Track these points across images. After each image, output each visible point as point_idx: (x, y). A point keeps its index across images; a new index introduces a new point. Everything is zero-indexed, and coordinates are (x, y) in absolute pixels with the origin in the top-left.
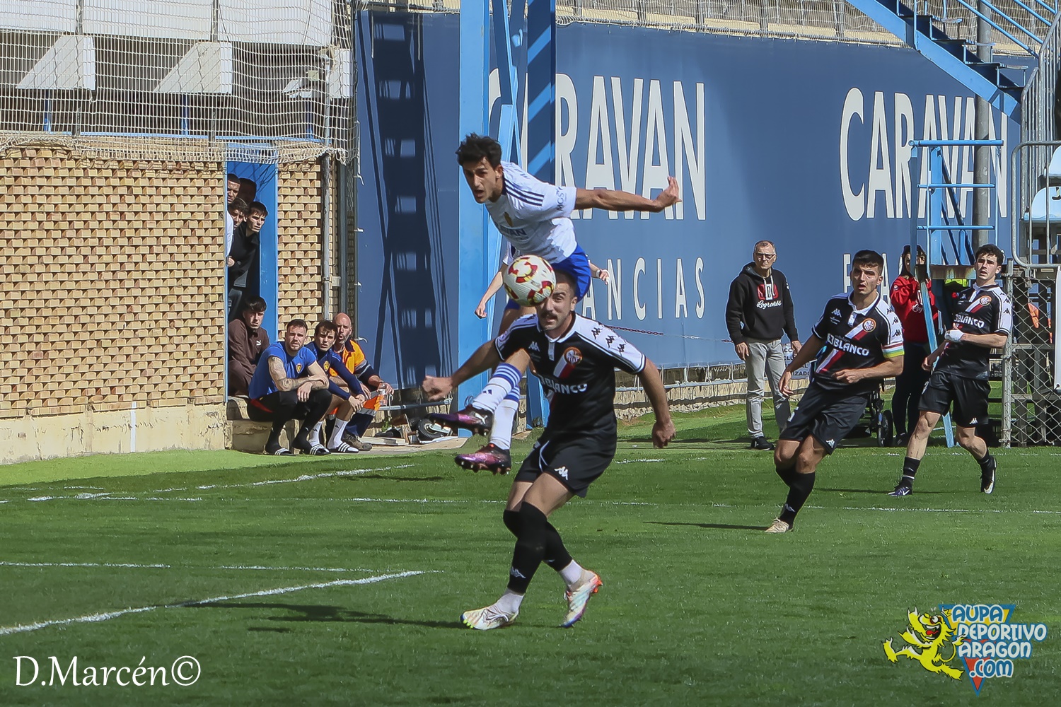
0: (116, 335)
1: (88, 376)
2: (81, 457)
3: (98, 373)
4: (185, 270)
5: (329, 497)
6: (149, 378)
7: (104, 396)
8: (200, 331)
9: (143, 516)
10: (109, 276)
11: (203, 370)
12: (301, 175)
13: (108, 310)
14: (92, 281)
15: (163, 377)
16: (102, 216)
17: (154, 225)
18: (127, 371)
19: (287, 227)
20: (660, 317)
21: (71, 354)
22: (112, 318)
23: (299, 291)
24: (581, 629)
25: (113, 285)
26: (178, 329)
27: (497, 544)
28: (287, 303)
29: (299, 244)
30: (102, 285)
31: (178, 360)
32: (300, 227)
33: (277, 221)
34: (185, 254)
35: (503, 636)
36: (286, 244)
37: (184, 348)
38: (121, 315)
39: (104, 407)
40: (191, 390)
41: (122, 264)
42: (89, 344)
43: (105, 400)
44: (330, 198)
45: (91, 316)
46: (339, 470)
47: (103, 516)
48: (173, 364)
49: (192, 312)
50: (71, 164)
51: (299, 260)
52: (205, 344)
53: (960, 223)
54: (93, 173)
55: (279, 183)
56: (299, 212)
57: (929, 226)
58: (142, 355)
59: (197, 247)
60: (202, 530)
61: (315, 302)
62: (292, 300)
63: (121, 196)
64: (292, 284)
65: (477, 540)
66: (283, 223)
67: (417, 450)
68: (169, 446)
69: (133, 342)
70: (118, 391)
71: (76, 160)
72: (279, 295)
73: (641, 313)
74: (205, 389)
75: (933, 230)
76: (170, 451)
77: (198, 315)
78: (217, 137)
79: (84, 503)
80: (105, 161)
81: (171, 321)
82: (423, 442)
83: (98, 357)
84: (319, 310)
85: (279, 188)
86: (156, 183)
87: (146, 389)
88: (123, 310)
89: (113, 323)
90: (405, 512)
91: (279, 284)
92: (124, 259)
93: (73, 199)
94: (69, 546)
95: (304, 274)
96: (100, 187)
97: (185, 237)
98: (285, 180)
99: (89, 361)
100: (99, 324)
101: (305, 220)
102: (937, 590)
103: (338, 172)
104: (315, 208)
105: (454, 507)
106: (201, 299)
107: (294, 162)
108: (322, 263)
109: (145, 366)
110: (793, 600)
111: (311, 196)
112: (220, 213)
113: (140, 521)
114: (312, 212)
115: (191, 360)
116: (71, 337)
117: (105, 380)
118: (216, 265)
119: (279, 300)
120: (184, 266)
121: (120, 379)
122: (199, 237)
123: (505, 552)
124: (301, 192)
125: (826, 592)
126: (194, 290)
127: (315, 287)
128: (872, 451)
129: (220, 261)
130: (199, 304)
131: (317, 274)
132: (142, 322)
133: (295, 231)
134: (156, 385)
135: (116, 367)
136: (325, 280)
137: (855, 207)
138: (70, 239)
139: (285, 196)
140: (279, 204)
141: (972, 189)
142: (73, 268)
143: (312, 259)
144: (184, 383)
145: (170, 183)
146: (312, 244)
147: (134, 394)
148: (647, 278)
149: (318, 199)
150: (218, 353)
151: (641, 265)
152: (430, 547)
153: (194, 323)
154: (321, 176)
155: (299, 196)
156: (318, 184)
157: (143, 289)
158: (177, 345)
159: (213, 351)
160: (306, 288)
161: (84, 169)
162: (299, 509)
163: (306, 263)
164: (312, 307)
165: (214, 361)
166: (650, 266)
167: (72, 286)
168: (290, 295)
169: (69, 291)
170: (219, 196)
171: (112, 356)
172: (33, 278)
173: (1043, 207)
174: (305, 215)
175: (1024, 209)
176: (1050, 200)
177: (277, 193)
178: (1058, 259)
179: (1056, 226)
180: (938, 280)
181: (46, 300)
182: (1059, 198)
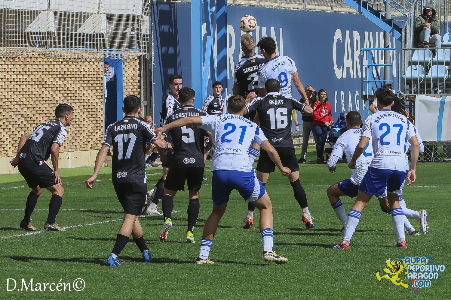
4: (89, 99)
6: (76, 140)
8: (95, 122)
9: (75, 191)
11: (96, 137)
12: (132, 63)
14: (54, 104)
15: (81, 139)
16: (57, 79)
17: (77, 83)
19: (127, 83)
26: (86, 121)
29: (131, 89)
31: (86, 133)
32: (132, 83)
33: (123, 80)
34: (89, 93)
36: (127, 89)
37: (89, 129)
40: (92, 144)
41: (65, 97)
44: (142, 72)
48: (85, 135)
49: (92, 115)
50: (46, 60)
52: (97, 127)
53: (379, 79)
54: (54, 63)
55: (124, 66)
56: (131, 77)
57: (368, 80)
58: (73, 131)
59: (93, 91)
60: (98, 196)
63: (65, 72)
66: (126, 81)
68: (83, 166)
71: (48, 58)
74: (97, 144)
75: (369, 82)
76: (84, 167)
77: (94, 116)
78: (100, 49)
80: (59, 59)
81: (84, 118)
85: (124, 68)
86: (78, 67)
87: (75, 144)
92: (66, 95)
93: (47, 73)
96: (57, 68)
97: (89, 87)
98: (126, 65)
101: (134, 80)
103: (146, 62)
104: (137, 75)
106: (95, 110)
107: (129, 59)
109: (74, 135)
111: (136, 71)
113: (75, 193)
114: (136, 77)
115: (92, 133)
118: (100, 97)
120: (89, 98)
122: (94, 87)
124: (132, 70)
126: (92, 107)
130: (94, 112)
133: (130, 84)
134: (78, 142)
137: (339, 74)
138: (46, 88)
139: (126, 71)
140: (124, 74)
141: (383, 67)
142: (47, 99)
144: (89, 142)
145: (83, 67)
146: (136, 89)
147: (70, 146)
149: (139, 72)
150: (102, 130)
153: (92, 119)
154: (139, 64)
155: (131, 71)
156: (138, 67)
158: (86, 128)
159: (99, 130)
161: (51, 62)
165: (100, 133)
167: (47, 105)
169: (45, 107)
170: (101, 71)
172: (32, 103)
173: (410, 73)
174: (134, 78)
175: (403, 74)
176: (413, 70)
177: (123, 70)
178: (416, 92)
179: (415, 80)
180: (371, 100)
181: (37, 111)
182: (416, 69)
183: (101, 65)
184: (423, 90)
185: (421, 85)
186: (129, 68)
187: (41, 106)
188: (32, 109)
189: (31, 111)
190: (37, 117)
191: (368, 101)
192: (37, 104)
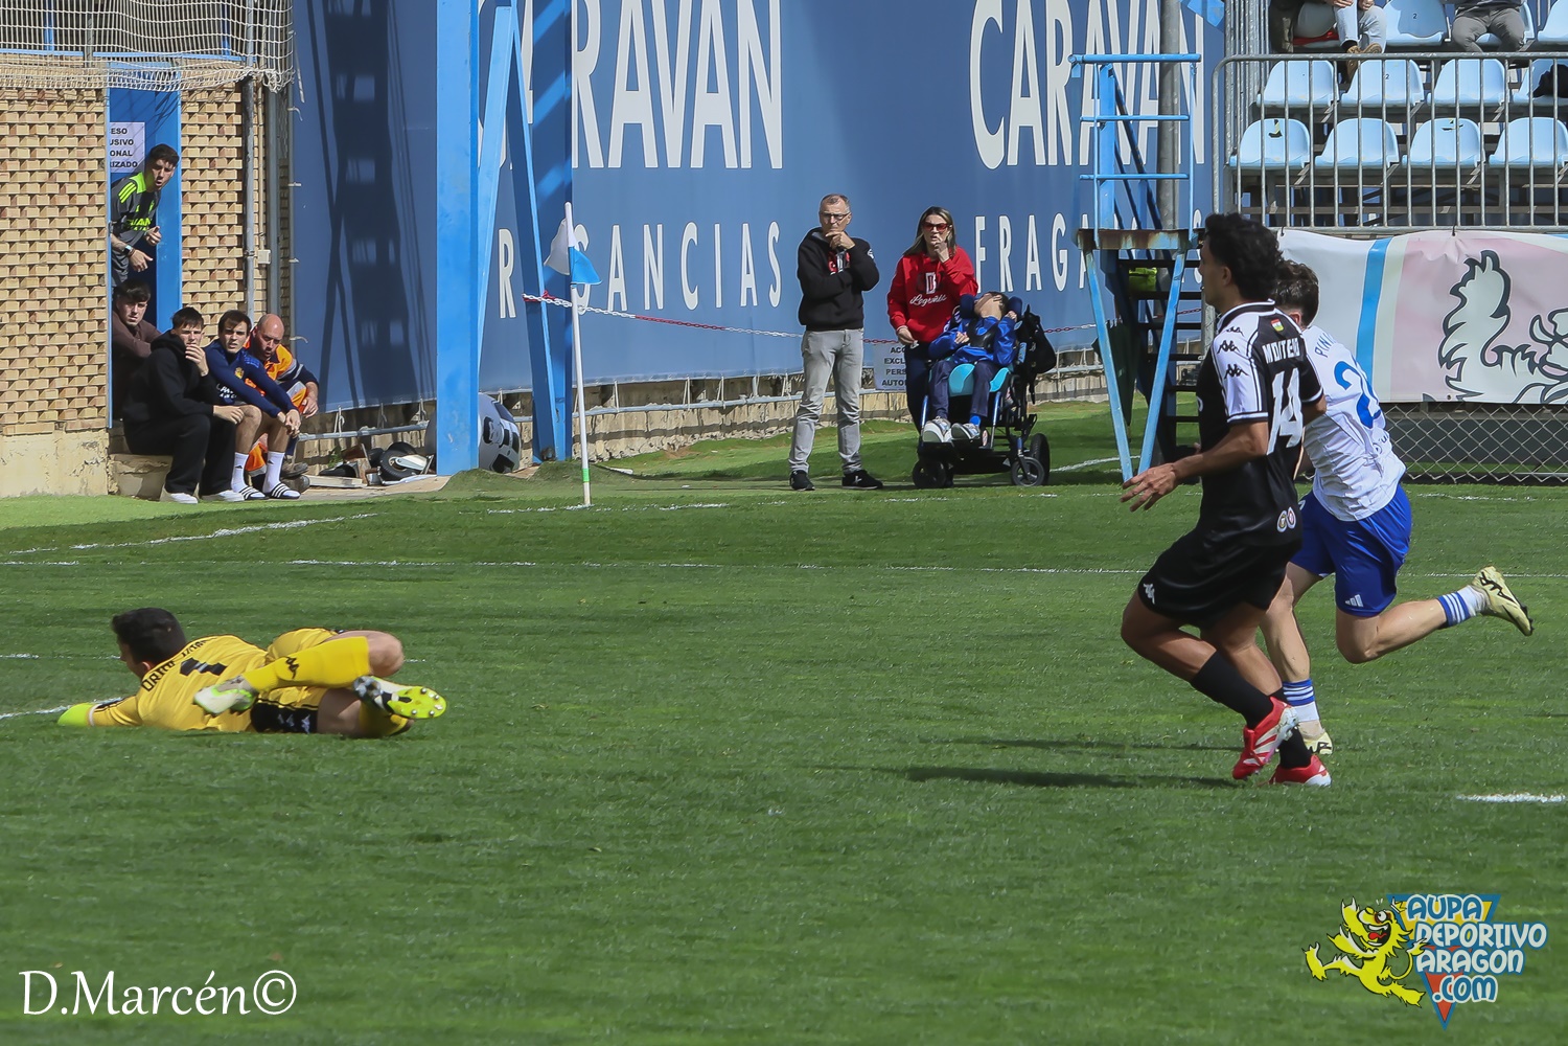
4: (51, 242)
5: (259, 558)
8: (73, 327)
11: (78, 382)
12: (213, 108)
15: (21, 392)
19: (195, 181)
20: (719, 305)
23: (211, 271)
24: (622, 739)
26: (41, 324)
27: (498, 622)
28: (196, 287)
29: (211, 204)
31: (41, 369)
32: (213, 181)
34: (51, 219)
35: (513, 749)
36: (193, 204)
37: (50, 351)
40: (60, 411)
44: (255, 139)
46: (272, 522)
49: (61, 300)
51: (211, 226)
52: (80, 345)
53: (1141, 171)
55: (182, 119)
56: (211, 159)
57: (1097, 176)
59: (68, 209)
60: (83, 606)
61: (234, 286)
62: (202, 283)
64: (202, 260)
65: (470, 616)
66: (190, 175)
67: (380, 493)
72: (184, 276)
73: (691, 300)
74: (79, 410)
75: (1102, 181)
77: (70, 304)
78: (93, 54)
82: (387, 483)
84: (240, 297)
85: (183, 125)
90: (366, 579)
91: (184, 260)
95: (219, 247)
97: (51, 195)
98: (191, 114)
101: (220, 171)
102: (1117, 681)
103: (266, 103)
104: (234, 153)
105: (436, 572)
106: (75, 282)
107: (204, 89)
108: (244, 231)
110: (917, 697)
111: (229, 137)
112: (99, 160)
114: (229, 159)
115: (61, 368)
118: (94, 234)
119: (184, 283)
120: (50, 235)
122: (71, 195)
123: (510, 633)
124: (214, 130)
125: (963, 685)
126: (64, 270)
127: (234, 264)
128: (1019, 491)
129: (100, 229)
130: (71, 288)
131: (237, 247)
133: (205, 186)
136: (248, 255)
137: (992, 150)
139: (191, 137)
141: (1155, 124)
143: (230, 226)
144: (50, 401)
145: (29, 119)
146: (230, 204)
148: (701, 251)
149: (238, 142)
150: (99, 359)
151: (691, 232)
152: (404, 628)
153: (64, 316)
154: (242, 107)
155: (211, 137)
156: (238, 119)
158: (41, 348)
159: (90, 356)
160: (221, 266)
162: (217, 575)
163: (222, 230)
164: (230, 293)
165: (93, 370)
166: (705, 235)
168: (200, 276)
170: (99, 137)
173: (1257, 147)
174: (220, 164)
175: (1229, 150)
176: (1267, 137)
177: (180, 133)
178: (1277, 220)
179: (1276, 175)
180: (1109, 251)
182: (1279, 135)
183: (99, 114)
184: (1302, 211)
185: (1295, 190)
186: (201, 126)
191: (1097, 253)
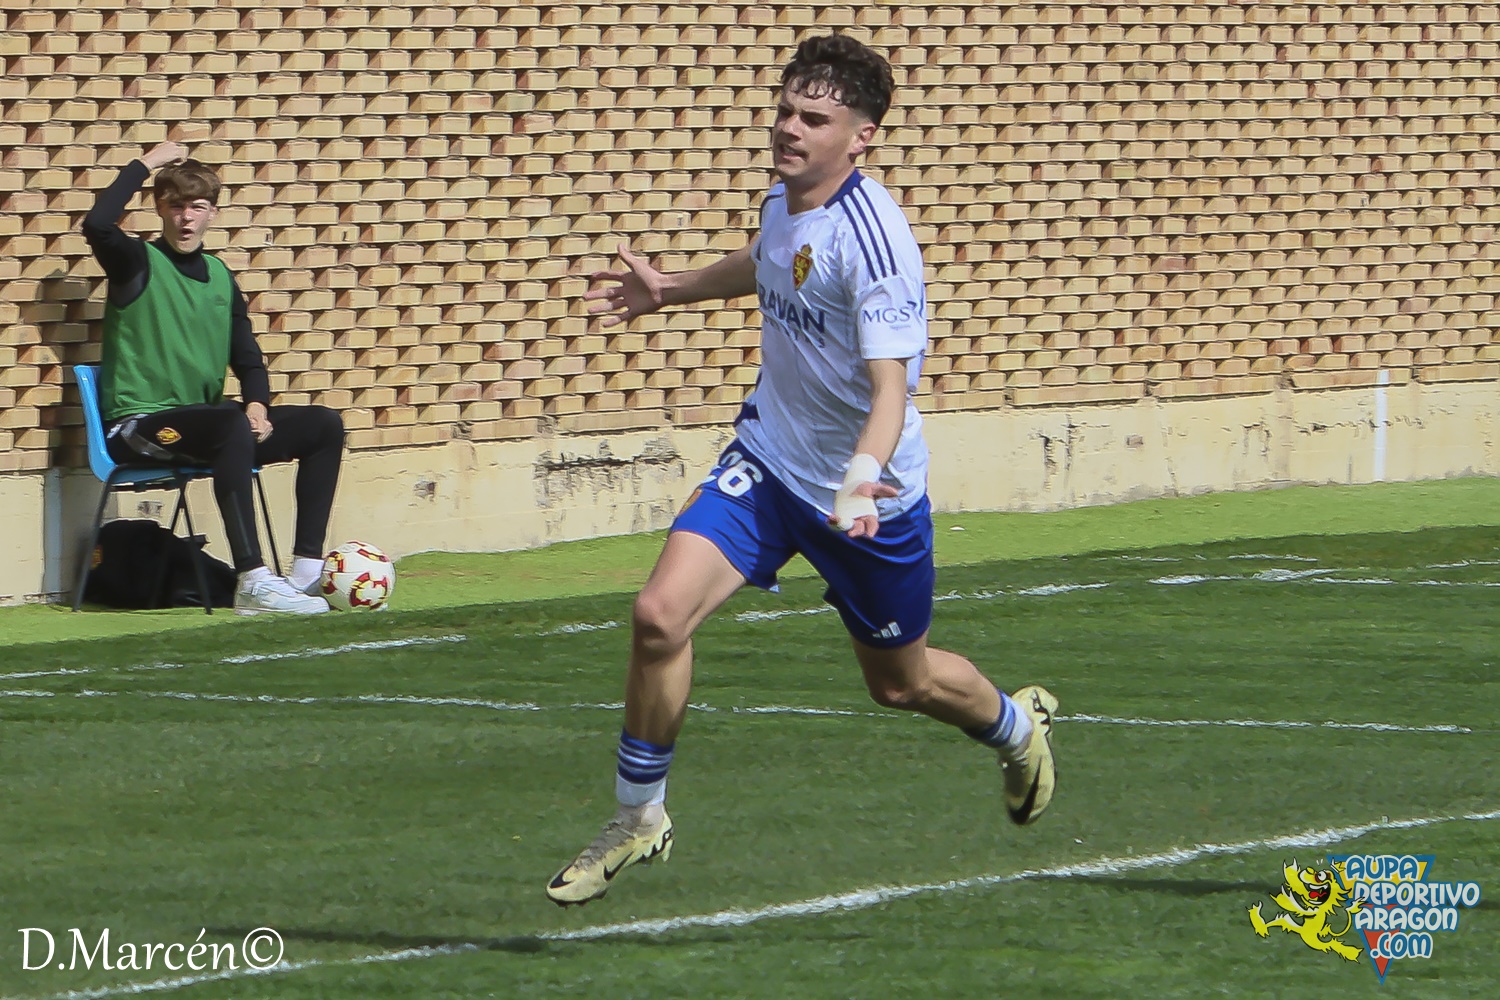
0: (1343, 221)
1: (1282, 312)
2: (1264, 491)
3: (1304, 304)
6: (1416, 316)
7: (1318, 357)
9: (1408, 619)
10: (1331, 91)
13: (1328, 166)
14: (1294, 102)
18: (1369, 302)
21: (1245, 262)
22: (1337, 185)
25: (1339, 110)
30: (1315, 111)
38: (1357, 177)
39: (1315, 380)
41: (1359, 64)
42: (1287, 241)
43: (1318, 366)
45: (1291, 178)
47: (1318, 619)
48: (1470, 286)
58: (1402, 266)
68: (1459, 470)
69: (1382, 237)
70: (1348, 345)
76: (1462, 480)
79: (1274, 590)
81: (1467, 191)
83: (1305, 270)
87: (1411, 341)
88: (1362, 166)
89: (1339, 195)
92: (1364, 52)
94: (1245, 683)
99: (1285, 278)
100: (1307, 196)
109: (1407, 291)
113: (1401, 630)
116: (1245, 225)
117: (1320, 321)
121: (1353, 320)
132: (1403, 193)
134: (1431, 333)
135: (1344, 293)
142: (1251, 73)
147: (1383, 353)
157: (1406, 120)
167: (1249, 111)
169: (1243, 123)
171: (1337, 269)
172: (1164, 92)
181: (1192, 143)
187: (1216, 112)
188: (1166, 133)
189: (1158, 143)
190: (1190, 180)
192: (1193, 103)
